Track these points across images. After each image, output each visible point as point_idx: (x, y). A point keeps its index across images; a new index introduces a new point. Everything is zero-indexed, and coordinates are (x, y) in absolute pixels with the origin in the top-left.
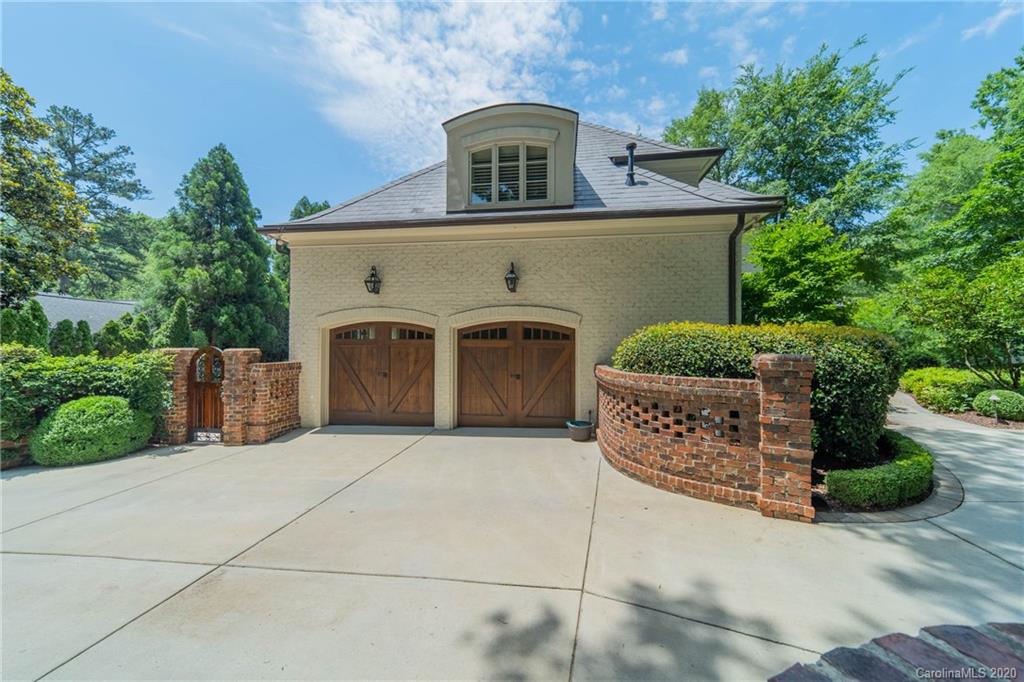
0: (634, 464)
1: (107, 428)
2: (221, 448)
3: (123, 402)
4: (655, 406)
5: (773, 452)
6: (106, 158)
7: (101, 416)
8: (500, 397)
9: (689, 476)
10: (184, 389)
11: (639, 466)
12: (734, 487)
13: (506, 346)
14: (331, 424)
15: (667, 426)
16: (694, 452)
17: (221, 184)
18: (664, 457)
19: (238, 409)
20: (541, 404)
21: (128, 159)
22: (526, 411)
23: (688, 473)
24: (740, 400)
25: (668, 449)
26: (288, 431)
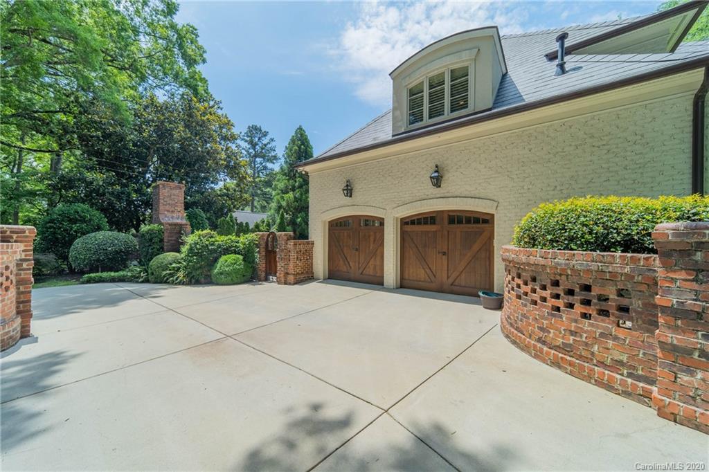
0: (516, 332)
1: (234, 269)
2: (276, 284)
3: (241, 257)
4: (534, 280)
5: (675, 342)
6: (265, 145)
7: (232, 263)
8: (430, 269)
9: (567, 352)
10: (264, 253)
11: (519, 334)
12: (622, 375)
13: (434, 230)
14: (329, 278)
15: (544, 299)
16: (573, 329)
17: (299, 147)
18: (541, 329)
19: (282, 265)
20: (463, 276)
21: (273, 144)
22: (451, 280)
23: (564, 348)
24: (629, 277)
25: (545, 322)
26: (306, 280)
